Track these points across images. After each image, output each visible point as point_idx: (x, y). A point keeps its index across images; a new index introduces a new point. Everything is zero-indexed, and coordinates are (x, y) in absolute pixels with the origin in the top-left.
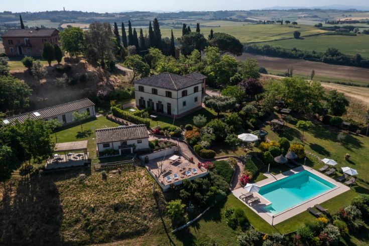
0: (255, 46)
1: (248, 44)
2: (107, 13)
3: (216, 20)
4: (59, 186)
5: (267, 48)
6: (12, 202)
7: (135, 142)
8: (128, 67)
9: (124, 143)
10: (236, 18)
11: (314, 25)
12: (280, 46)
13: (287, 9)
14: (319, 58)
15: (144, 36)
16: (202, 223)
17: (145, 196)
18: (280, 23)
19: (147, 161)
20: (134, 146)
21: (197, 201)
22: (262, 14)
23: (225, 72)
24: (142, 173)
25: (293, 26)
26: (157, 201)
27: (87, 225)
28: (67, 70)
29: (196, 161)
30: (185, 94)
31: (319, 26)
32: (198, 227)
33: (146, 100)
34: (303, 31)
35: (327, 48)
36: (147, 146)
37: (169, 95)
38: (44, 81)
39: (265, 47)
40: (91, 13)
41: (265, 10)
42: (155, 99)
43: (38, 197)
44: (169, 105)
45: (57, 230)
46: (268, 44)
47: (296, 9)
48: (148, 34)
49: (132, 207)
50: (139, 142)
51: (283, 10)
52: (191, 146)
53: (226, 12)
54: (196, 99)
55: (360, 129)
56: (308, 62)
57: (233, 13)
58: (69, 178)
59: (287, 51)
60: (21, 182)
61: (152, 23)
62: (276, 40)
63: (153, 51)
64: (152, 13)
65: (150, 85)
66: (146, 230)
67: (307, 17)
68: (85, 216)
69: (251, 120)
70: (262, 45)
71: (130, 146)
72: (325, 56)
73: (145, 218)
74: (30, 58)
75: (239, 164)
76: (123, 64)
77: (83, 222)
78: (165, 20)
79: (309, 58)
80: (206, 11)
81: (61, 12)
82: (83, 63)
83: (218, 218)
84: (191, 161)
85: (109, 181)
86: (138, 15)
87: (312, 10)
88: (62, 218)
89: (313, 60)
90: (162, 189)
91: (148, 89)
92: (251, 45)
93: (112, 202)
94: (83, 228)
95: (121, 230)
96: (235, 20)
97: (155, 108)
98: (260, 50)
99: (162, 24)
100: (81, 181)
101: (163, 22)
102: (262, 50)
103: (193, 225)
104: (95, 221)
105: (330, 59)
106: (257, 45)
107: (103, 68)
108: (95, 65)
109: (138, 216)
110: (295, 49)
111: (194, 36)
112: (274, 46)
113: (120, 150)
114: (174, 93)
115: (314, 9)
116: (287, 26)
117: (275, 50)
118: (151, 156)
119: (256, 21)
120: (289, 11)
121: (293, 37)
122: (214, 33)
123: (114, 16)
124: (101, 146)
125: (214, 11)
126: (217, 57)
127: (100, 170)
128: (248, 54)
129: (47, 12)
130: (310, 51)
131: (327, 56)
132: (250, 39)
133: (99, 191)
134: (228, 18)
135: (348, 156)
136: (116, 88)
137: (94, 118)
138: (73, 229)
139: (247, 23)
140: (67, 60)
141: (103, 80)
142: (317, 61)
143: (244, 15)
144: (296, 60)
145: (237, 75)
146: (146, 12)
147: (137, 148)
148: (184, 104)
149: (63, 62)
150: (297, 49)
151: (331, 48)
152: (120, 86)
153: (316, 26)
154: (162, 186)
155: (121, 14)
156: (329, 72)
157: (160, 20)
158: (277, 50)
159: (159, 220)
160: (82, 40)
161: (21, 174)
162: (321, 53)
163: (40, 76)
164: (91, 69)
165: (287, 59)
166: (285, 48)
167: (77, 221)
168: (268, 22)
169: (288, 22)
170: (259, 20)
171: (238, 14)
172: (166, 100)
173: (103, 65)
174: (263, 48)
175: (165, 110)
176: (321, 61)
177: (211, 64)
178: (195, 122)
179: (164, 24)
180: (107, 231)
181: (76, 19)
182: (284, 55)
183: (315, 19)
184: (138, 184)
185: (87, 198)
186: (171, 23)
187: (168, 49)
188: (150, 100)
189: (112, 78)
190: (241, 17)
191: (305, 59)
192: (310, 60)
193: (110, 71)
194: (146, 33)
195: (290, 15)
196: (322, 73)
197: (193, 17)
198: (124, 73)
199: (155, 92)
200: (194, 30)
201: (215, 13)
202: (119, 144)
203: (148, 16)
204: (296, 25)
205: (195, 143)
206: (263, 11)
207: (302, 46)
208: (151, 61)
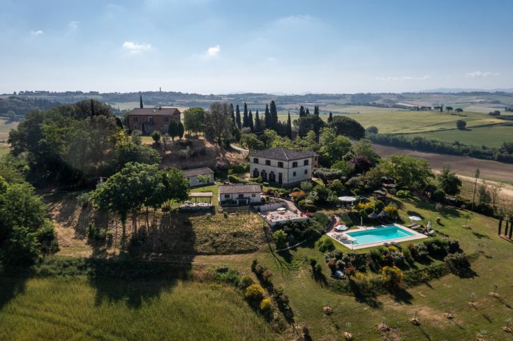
0: (402, 137)
1: (393, 135)
2: (212, 95)
3: (354, 104)
4: (192, 220)
5: (417, 141)
6: (158, 228)
7: (250, 195)
8: (243, 147)
9: (241, 196)
10: (382, 103)
11: (488, 112)
12: (437, 139)
13: (456, 92)
14: (491, 155)
15: (260, 118)
16: (299, 249)
17: (256, 230)
18: (439, 110)
19: (259, 210)
20: (249, 198)
21: (296, 234)
22: (419, 99)
23: (338, 150)
24: (255, 216)
25: (457, 113)
26: (266, 233)
27: (213, 243)
28: (189, 143)
29: (299, 212)
30: (295, 165)
31: (496, 114)
32: (296, 250)
33: (260, 170)
34: (469, 120)
35: (502, 143)
36: (260, 201)
37: (281, 165)
38: (169, 152)
39: (416, 139)
40: (192, 94)
41: (424, 93)
42: (268, 169)
43: (176, 226)
44: (280, 175)
45: (193, 245)
46: (420, 135)
47: (469, 91)
48: (264, 116)
49: (247, 235)
50: (254, 196)
51: (450, 94)
52: (296, 203)
53: (369, 95)
54: (306, 172)
55: (465, 204)
56: (475, 159)
57: (378, 96)
58: (199, 215)
59: (446, 145)
60: (163, 216)
61: (269, 107)
62: (432, 131)
63: (268, 132)
64: (270, 95)
65: (265, 157)
66: (256, 250)
67: (484, 103)
68: (212, 238)
69: (355, 190)
70: (412, 137)
71: (246, 198)
72: (499, 153)
73: (256, 243)
74: (158, 133)
75: (336, 218)
76: (238, 144)
77: (210, 242)
78: (287, 104)
79: (477, 154)
80: (342, 93)
81: (156, 92)
82: (202, 140)
83: (312, 246)
84: (295, 212)
85: (229, 219)
86: (251, 97)
87: (492, 94)
88: (195, 238)
89: (482, 158)
90: (270, 225)
91: (262, 160)
92: (398, 136)
93: (231, 231)
94: (211, 245)
95: (238, 248)
96: (379, 106)
97: (268, 178)
98: (409, 143)
99: (281, 109)
100: (208, 218)
101: (284, 106)
102: (412, 144)
103: (292, 249)
104: (219, 242)
105: (506, 156)
106: (405, 136)
107: (220, 145)
108: (212, 142)
109: (251, 241)
110: (457, 143)
111: (311, 118)
112: (428, 138)
113: (238, 201)
114: (285, 164)
115: (495, 91)
116: (448, 114)
117: (429, 144)
118: (262, 207)
119: (410, 108)
120: (457, 94)
121: (455, 127)
122: (333, 116)
123: (221, 99)
124: (223, 196)
125: (353, 93)
126: (331, 137)
127: (222, 212)
128: (393, 148)
129: (140, 92)
130: (478, 146)
131: (502, 152)
132: (396, 129)
133: (222, 225)
134: (371, 103)
135: (439, 220)
136: (231, 163)
137: (213, 184)
138: (202, 245)
139: (397, 109)
140: (186, 136)
141: (219, 156)
142: (489, 159)
143: (393, 99)
144: (459, 157)
145: (349, 153)
146: (262, 94)
147: (251, 201)
148: (295, 174)
149: (184, 138)
150: (460, 143)
151: (507, 142)
152: (235, 162)
153: (491, 114)
154: (270, 223)
155: (229, 96)
156: (504, 173)
157: (279, 104)
158: (432, 144)
159: (267, 245)
160: (204, 118)
161: (163, 211)
162: (494, 149)
163: (167, 148)
164: (209, 145)
165: (447, 156)
166: (443, 141)
167: (206, 241)
168: (423, 108)
169: (449, 108)
170: (413, 106)
171: (385, 98)
172: (278, 170)
173: (219, 142)
174: (413, 141)
175: (277, 180)
176: (493, 159)
177: (325, 144)
178: (302, 187)
179: (284, 109)
180: (228, 248)
181: (174, 101)
182: (442, 150)
183: (496, 105)
184: (252, 222)
185: (213, 228)
186: (294, 108)
187: (285, 131)
188: (264, 171)
189: (228, 155)
190: (389, 101)
191: (470, 155)
192: (477, 158)
193: (225, 148)
194: (262, 115)
195: (459, 100)
196: (495, 174)
197: (323, 101)
198: (239, 152)
199: (268, 163)
200: (312, 113)
201: (353, 96)
202: (237, 196)
203: (265, 99)
204: (460, 113)
205: (300, 200)
206: (420, 93)
207: (467, 140)
208: (266, 140)
